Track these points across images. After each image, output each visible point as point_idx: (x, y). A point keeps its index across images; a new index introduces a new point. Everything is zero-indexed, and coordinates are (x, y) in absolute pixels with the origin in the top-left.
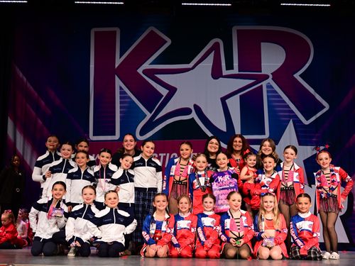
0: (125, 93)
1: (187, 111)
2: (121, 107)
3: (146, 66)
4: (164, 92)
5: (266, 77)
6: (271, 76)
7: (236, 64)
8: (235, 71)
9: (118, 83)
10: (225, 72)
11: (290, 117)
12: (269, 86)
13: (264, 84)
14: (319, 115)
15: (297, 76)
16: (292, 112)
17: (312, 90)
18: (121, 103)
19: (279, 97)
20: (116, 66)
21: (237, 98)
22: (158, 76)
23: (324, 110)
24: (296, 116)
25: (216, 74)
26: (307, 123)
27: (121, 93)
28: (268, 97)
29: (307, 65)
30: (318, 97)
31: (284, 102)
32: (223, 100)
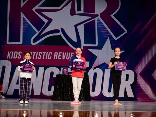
0: (25, 20)
1: (57, 31)
2: (23, 28)
3: (37, 7)
4: (46, 21)
5: (97, 16)
6: (99, 15)
7: (82, 8)
8: (82, 12)
9: (22, 15)
10: (77, 12)
11: (108, 36)
12: (98, 20)
13: (96, 19)
14: (122, 35)
15: (112, 16)
16: (109, 33)
17: (119, 23)
18: (23, 25)
19: (103, 26)
20: (21, 6)
21: (82, 25)
22: (43, 13)
23: (125, 33)
24: (111, 36)
25: (73, 13)
26: (116, 39)
27: (23, 20)
28: (98, 25)
29: (117, 10)
30: (122, 26)
31: (105, 28)
32: (76, 26)
